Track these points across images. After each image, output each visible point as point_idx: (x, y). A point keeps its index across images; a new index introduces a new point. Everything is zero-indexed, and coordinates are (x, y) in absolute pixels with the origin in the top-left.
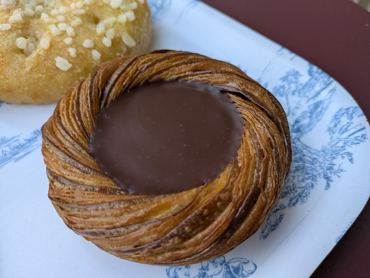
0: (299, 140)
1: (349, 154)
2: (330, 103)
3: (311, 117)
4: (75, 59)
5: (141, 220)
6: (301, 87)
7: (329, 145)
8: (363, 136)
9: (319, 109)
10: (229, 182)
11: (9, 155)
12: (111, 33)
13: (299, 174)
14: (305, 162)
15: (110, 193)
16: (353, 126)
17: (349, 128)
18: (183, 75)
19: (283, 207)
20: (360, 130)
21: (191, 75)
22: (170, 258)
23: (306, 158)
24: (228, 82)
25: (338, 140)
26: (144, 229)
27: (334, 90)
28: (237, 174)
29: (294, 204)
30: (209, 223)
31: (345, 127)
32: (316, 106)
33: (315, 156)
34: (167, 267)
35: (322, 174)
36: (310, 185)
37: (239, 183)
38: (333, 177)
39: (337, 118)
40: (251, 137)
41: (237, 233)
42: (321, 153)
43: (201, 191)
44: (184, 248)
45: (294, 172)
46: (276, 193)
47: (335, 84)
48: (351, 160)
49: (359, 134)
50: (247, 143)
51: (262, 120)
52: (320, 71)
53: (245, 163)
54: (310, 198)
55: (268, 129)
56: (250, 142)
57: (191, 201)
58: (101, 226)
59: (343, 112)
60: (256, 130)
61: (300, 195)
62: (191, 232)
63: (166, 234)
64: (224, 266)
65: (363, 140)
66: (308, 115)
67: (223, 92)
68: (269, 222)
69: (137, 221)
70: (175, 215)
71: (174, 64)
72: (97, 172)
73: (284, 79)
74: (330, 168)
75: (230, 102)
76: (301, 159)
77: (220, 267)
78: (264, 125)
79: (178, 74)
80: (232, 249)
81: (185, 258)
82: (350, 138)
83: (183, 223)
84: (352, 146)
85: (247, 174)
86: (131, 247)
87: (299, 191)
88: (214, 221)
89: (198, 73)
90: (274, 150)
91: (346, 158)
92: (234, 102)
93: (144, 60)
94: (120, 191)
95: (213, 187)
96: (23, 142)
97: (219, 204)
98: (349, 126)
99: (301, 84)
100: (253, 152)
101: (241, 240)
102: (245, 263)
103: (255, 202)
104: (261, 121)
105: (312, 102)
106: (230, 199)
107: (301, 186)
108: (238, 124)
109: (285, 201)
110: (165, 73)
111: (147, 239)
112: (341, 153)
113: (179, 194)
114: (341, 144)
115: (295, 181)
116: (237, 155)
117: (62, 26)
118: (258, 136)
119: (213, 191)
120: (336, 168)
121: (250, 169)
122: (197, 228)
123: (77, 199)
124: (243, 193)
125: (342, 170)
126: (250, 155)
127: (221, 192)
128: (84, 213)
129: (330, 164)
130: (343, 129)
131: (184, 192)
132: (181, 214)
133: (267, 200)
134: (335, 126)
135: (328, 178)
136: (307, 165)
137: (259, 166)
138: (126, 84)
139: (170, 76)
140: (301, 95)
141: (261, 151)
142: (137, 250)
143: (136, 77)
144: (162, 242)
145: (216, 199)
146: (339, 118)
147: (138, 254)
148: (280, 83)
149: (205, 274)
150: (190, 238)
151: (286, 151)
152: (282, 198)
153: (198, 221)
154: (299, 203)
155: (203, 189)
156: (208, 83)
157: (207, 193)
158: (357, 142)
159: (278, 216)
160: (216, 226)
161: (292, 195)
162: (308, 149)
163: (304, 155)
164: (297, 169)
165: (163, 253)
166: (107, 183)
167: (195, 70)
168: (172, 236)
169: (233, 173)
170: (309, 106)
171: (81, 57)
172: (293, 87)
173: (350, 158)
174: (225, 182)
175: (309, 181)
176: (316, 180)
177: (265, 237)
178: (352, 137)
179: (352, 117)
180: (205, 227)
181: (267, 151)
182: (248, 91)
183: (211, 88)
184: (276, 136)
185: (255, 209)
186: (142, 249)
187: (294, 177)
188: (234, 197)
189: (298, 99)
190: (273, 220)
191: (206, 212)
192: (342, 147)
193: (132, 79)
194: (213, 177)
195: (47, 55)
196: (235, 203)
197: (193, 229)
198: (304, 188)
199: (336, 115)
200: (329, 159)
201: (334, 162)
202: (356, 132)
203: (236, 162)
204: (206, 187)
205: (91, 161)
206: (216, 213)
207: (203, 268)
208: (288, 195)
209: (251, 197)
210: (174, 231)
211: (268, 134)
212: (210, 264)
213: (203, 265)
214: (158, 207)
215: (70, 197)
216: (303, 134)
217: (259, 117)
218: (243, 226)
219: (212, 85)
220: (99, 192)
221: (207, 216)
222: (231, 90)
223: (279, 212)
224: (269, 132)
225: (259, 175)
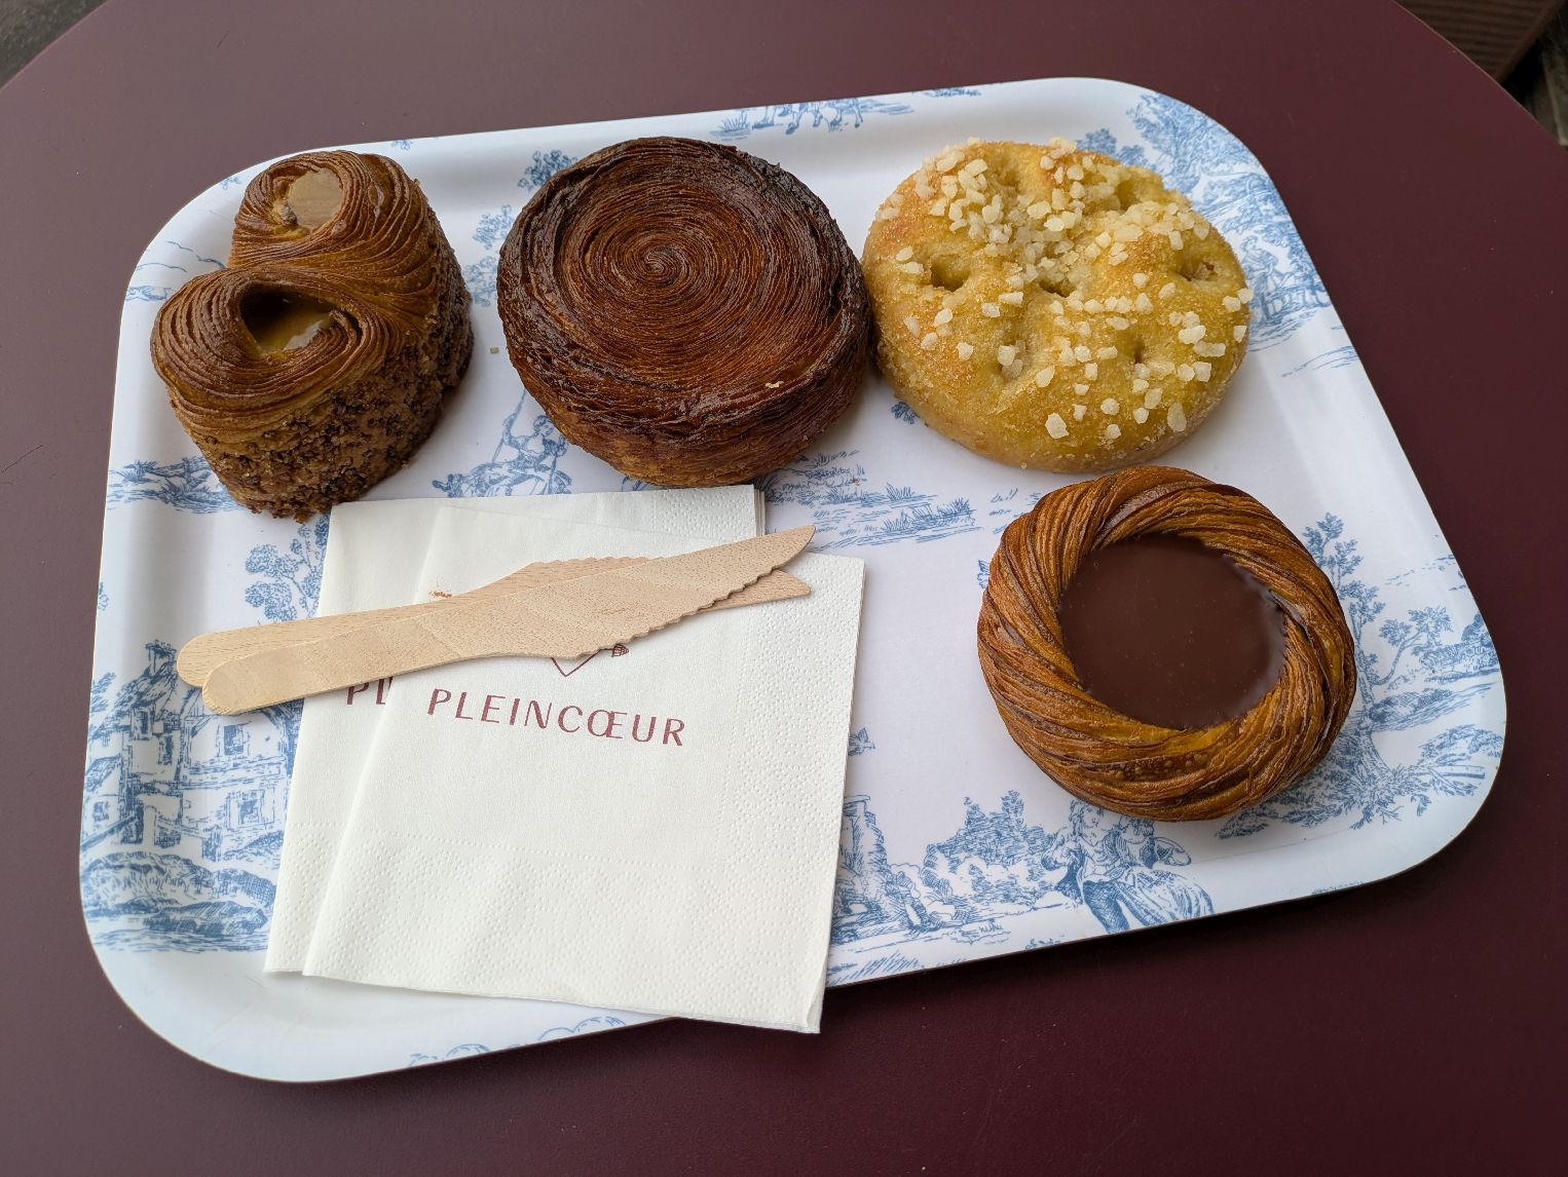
0: (1369, 733)
1: (1426, 801)
2: (1462, 704)
3: (1416, 708)
4: (1078, 423)
5: (1090, 733)
6: (1435, 649)
7: (1410, 769)
8: (1470, 786)
9: (1437, 705)
10: (1214, 745)
11: (911, 526)
12: (1154, 399)
13: (1331, 786)
14: (1353, 773)
15: (1066, 681)
16: (1467, 763)
17: (1458, 763)
18: (1234, 550)
19: (1275, 816)
20: (1471, 776)
21: (1245, 557)
22: (1098, 789)
23: (1361, 767)
24: (1296, 603)
25: (1427, 771)
26: (1089, 743)
27: (1485, 687)
28: (1230, 741)
29: (1293, 821)
30: (1165, 778)
31: (1454, 758)
32: (1437, 696)
33: (1376, 773)
34: (1075, 799)
35: (1365, 805)
36: (1337, 808)
37: (1228, 752)
38: (1376, 818)
39: (1453, 735)
40: (1279, 702)
41: (1190, 807)
42: (1390, 774)
43: (1174, 736)
44: (1121, 788)
45: (1325, 779)
46: (1267, 788)
47: (1497, 678)
48: (1420, 810)
49: (1466, 781)
50: (1267, 708)
51: (1309, 687)
52: (1488, 639)
53: (1249, 734)
54: (1322, 827)
55: (1309, 705)
56: (1273, 707)
57: (1156, 742)
58: (1040, 713)
59: (1470, 733)
60: (1293, 696)
61: (1310, 814)
62: (1139, 776)
63: (1110, 761)
64: (1147, 839)
65: (1465, 793)
66: (1416, 702)
67: (1280, 609)
68: (1241, 822)
69: (1085, 730)
70: (1132, 747)
71: (1231, 527)
72: (1059, 646)
73: (1417, 616)
74: (1383, 804)
75: (1281, 631)
76: (1351, 764)
77: (1141, 838)
78: (1307, 696)
79: (1227, 545)
80: (1175, 821)
81: (1115, 799)
82: (1447, 778)
83: (1137, 760)
84: (1439, 791)
85: (1242, 748)
86: (1061, 754)
87: (1314, 808)
88: (1171, 778)
89: (1259, 559)
90: (1298, 737)
91: (1418, 802)
92: (1287, 635)
93: (1187, 500)
94: (1078, 683)
95: (1192, 739)
96: (935, 513)
97: (1188, 763)
98: (1459, 760)
99: (1438, 644)
100: (1268, 724)
101: (1193, 817)
102: (1177, 851)
103: (1234, 785)
104: (1306, 688)
105: (1435, 685)
106: (1204, 765)
107: (1321, 802)
108: (1273, 672)
109: (1282, 809)
110: (1207, 533)
111: (1086, 755)
112: (1416, 792)
113: (1147, 727)
114: (1426, 779)
115: (1318, 792)
116: (1245, 715)
117: (1082, 352)
118: (1289, 706)
119: (1190, 745)
120: (1391, 808)
121: (1252, 744)
122: (1148, 774)
123: (1026, 668)
124: (1225, 767)
125: (1395, 816)
126: (1262, 727)
127: (1198, 751)
128: (1028, 688)
129: (1387, 798)
130: (1448, 759)
131: (1153, 727)
132: (1139, 751)
133: (1250, 790)
134: (1441, 746)
135: (1367, 815)
136: (1353, 778)
137: (1265, 746)
138: (1142, 526)
139: (1212, 541)
140: (1427, 661)
141: (1279, 728)
142: (1065, 760)
143: (1163, 520)
144: (1101, 767)
145: (1188, 756)
146: (1455, 739)
147: (1066, 765)
148: (1406, 619)
149: (1119, 834)
150: (1133, 781)
151: (1316, 747)
152: (1281, 803)
153: (1154, 768)
154: (1301, 823)
155: (1179, 735)
156: (1264, 584)
157: (1181, 743)
158: (1453, 790)
159: (1260, 823)
160: (1172, 785)
161: (1298, 807)
162: (1374, 756)
163: (1360, 762)
164: (1333, 777)
165: (1092, 779)
166: (1067, 666)
167: (1257, 553)
168: (1116, 768)
169: (1226, 736)
170: (1426, 690)
171: (1088, 424)
172: (1423, 639)
173: (1422, 805)
174: (1210, 743)
175: (1339, 804)
176: (1350, 808)
177: (1223, 837)
178: (1452, 779)
179: (1477, 750)
180: (1158, 778)
181: (1288, 733)
182: (1318, 632)
183: (1265, 593)
184: (1314, 720)
185: (1227, 794)
186: (1073, 763)
187: (1320, 785)
188: (1212, 765)
189: (1419, 666)
190: (1248, 823)
191: (1168, 763)
192: (1424, 784)
193: (1155, 522)
194: (1199, 727)
195: (1039, 399)
196: (1208, 773)
197: (1143, 774)
198: (1324, 809)
199: (1456, 731)
200: (1393, 791)
201: (1396, 798)
202: (1464, 775)
203: (1239, 725)
204: (1183, 735)
205: (1053, 624)
206: (1178, 771)
207: (1119, 826)
208: (1293, 805)
209: (1232, 775)
210: (1122, 764)
211: (1305, 711)
212: (1130, 827)
213: (1122, 823)
214: (1117, 727)
215: (1017, 659)
216: (1382, 728)
217: (1308, 681)
218: (1201, 804)
219: (1270, 591)
220: (1054, 672)
221: (1166, 768)
222: (1295, 616)
223: (1263, 818)
224: (1308, 710)
225: (1257, 757)
